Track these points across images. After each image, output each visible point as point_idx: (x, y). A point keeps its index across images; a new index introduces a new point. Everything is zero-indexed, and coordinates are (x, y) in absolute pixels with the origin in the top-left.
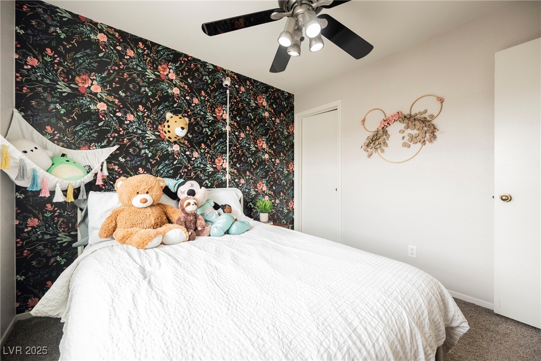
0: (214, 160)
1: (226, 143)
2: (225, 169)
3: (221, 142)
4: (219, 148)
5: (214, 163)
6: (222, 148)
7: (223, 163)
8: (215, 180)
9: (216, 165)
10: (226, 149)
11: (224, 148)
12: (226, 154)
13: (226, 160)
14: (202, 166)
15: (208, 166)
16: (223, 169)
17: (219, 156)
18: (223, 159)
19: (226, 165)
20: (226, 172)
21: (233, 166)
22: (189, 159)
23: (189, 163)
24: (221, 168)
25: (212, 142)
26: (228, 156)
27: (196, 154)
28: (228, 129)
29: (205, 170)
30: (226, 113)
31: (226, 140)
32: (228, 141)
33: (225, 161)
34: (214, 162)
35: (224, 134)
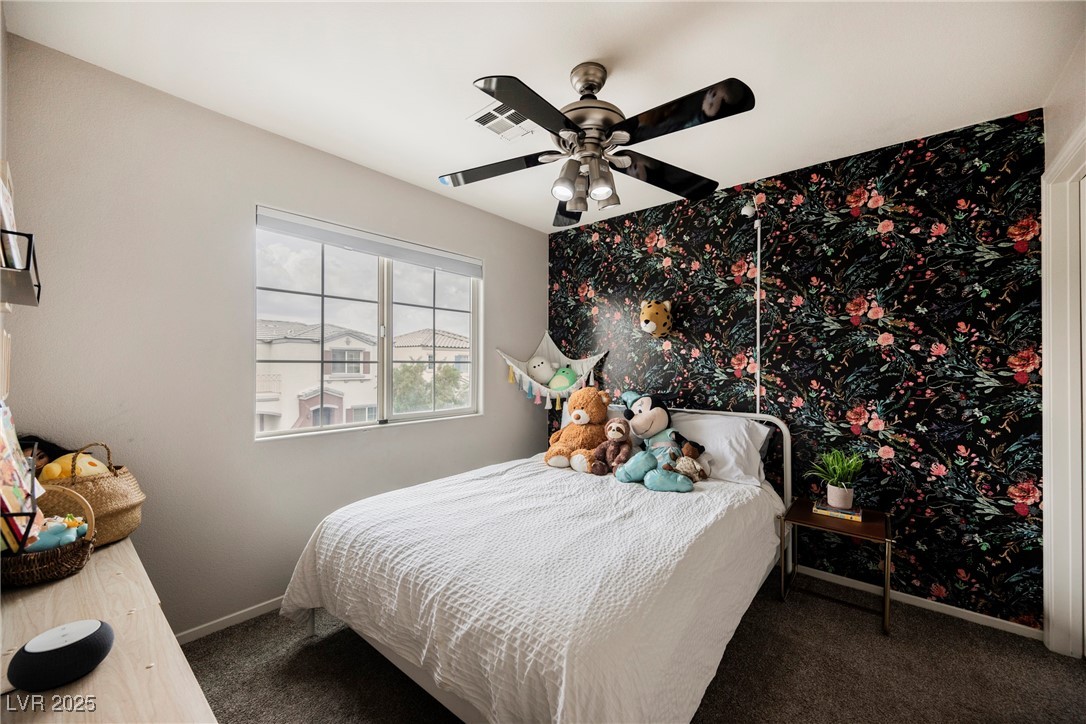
0: (730, 359)
1: (756, 324)
2: (752, 376)
3: (744, 325)
4: (740, 336)
5: (729, 365)
6: (746, 335)
7: (748, 363)
8: (732, 396)
9: (732, 368)
10: (755, 337)
11: (751, 336)
12: (755, 346)
13: (755, 358)
14: (706, 371)
15: (717, 370)
16: (747, 376)
17: (740, 353)
18: (748, 358)
19: (755, 368)
20: (755, 381)
21: (772, 368)
22: (685, 361)
23: (685, 367)
24: (744, 373)
25: (724, 329)
26: (758, 350)
27: (696, 353)
28: (759, 295)
29: (712, 378)
30: (756, 266)
31: (756, 318)
32: (758, 321)
33: (752, 360)
34: (729, 363)
35: (749, 308)
